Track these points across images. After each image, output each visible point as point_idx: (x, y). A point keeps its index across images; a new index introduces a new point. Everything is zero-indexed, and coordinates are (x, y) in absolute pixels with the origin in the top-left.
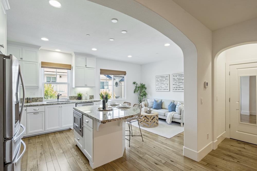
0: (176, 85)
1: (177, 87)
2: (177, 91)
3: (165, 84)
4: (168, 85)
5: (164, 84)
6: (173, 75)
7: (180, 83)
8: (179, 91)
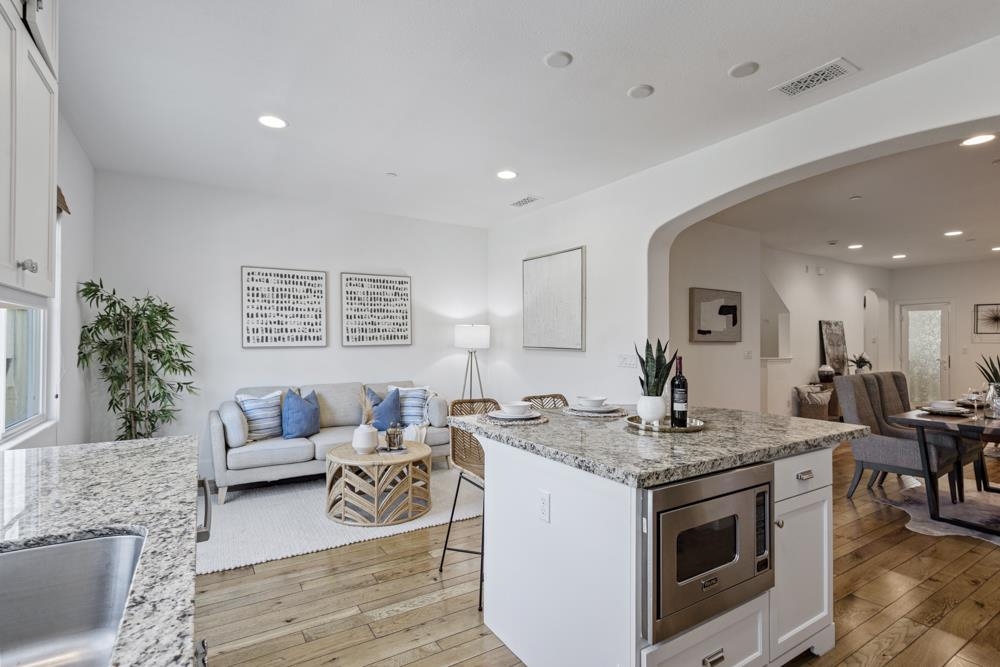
0: (361, 320)
1: (364, 327)
2: (365, 343)
3: (306, 313)
4: (323, 320)
5: (299, 313)
6: (349, 276)
7: (377, 314)
8: (373, 342)
